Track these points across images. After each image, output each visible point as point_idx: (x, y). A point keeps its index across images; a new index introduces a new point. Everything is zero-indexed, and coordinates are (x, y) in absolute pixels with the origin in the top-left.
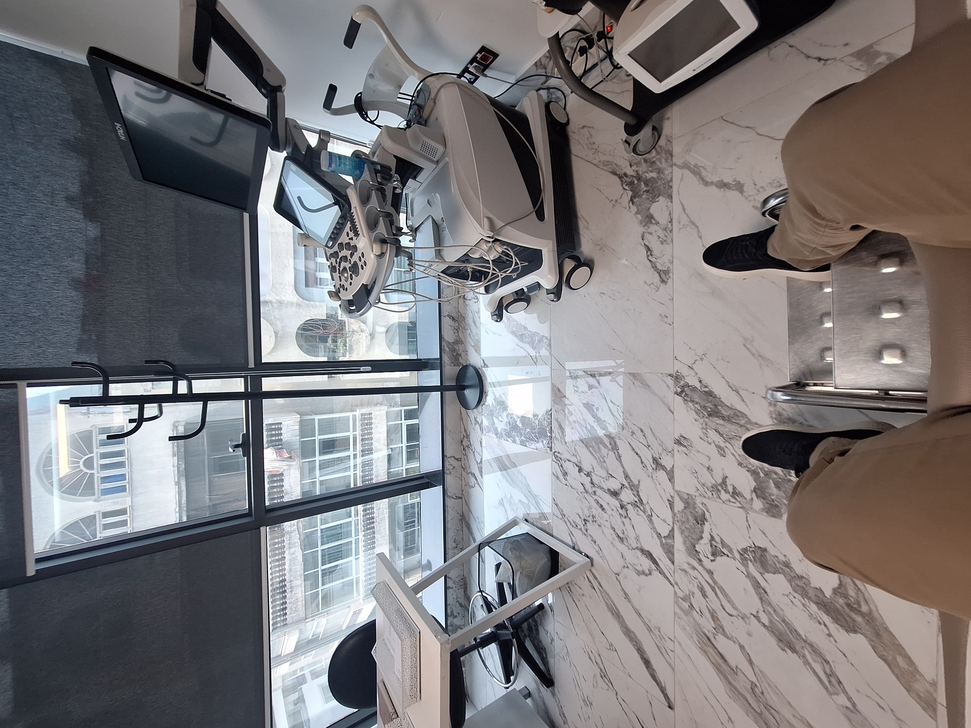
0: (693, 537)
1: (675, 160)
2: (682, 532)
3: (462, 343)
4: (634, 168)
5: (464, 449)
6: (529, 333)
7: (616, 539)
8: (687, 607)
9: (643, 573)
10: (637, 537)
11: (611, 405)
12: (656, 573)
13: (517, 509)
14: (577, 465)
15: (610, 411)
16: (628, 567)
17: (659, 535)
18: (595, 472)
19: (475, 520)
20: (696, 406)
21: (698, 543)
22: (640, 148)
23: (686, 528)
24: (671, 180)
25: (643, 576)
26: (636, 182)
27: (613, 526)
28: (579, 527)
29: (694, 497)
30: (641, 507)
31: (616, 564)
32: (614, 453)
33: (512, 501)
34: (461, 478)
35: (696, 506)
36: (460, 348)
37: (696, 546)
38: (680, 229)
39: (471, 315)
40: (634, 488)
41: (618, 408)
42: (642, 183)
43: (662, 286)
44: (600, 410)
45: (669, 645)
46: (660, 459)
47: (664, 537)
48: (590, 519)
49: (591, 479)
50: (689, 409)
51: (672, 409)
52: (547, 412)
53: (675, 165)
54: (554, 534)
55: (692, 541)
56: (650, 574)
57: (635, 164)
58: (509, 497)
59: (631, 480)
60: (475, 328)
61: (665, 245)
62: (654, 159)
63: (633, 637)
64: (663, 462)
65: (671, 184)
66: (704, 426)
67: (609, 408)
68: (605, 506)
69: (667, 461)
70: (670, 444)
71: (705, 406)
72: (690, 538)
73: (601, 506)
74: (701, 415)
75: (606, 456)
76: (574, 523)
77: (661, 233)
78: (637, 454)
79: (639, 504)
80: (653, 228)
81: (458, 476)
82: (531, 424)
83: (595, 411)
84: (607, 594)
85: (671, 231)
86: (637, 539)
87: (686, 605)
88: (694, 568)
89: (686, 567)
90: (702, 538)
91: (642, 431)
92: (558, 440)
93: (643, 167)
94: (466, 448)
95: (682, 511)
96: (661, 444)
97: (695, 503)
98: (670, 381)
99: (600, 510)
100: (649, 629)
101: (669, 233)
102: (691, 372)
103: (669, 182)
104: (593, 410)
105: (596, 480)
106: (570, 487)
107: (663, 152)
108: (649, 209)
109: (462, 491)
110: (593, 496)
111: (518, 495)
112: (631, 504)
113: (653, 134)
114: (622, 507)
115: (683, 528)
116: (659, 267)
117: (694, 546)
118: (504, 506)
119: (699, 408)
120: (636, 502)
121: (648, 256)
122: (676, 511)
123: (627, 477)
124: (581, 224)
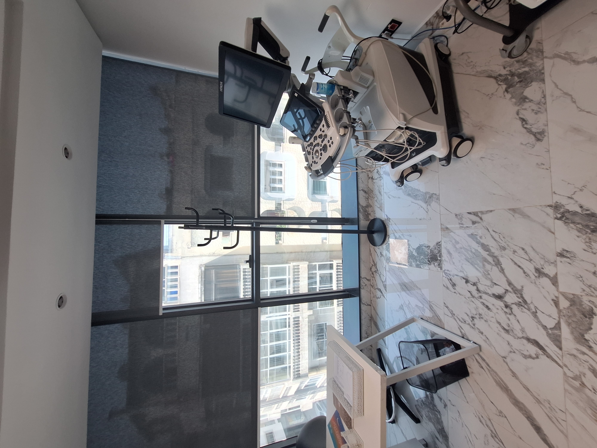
0: (581, 328)
1: (545, 55)
2: (569, 324)
3: (371, 206)
4: (508, 69)
5: (372, 273)
6: (422, 193)
7: (502, 330)
8: (578, 385)
9: (530, 357)
10: (522, 328)
11: (493, 234)
12: (543, 358)
13: (414, 311)
14: (464, 278)
15: (493, 238)
16: (514, 352)
17: (545, 327)
18: (480, 282)
19: (381, 320)
20: (578, 226)
21: (586, 333)
22: (515, 52)
23: (573, 321)
24: (543, 68)
25: (530, 360)
26: (510, 77)
27: (499, 321)
28: (467, 322)
29: (580, 297)
30: (526, 306)
31: (503, 349)
32: (498, 267)
33: (410, 306)
34: (370, 292)
35: (583, 303)
36: (370, 210)
37: (585, 335)
38: (553, 100)
39: (377, 188)
40: (518, 292)
41: (500, 235)
42: (516, 77)
43: (538, 144)
44: (483, 237)
45: (561, 415)
46: (543, 269)
47: (551, 329)
48: (477, 316)
49: (477, 288)
50: (570, 229)
51: (553, 230)
52: (437, 244)
53: (546, 57)
54: (445, 328)
55: (580, 331)
56: (537, 357)
57: (508, 66)
58: (407, 303)
59: (515, 287)
60: (381, 196)
61: (540, 115)
62: (526, 59)
63: (522, 407)
64: (546, 271)
65: (542, 72)
66: (587, 240)
67: (491, 235)
68: (490, 306)
69: (550, 270)
70: (552, 257)
71: (588, 225)
72: (577, 329)
73: (487, 307)
74: (584, 232)
75: (490, 270)
76: (463, 319)
77: (535, 107)
78: (519, 266)
79: (523, 303)
80: (527, 105)
81: (369, 291)
82: (424, 252)
83: (479, 238)
84: (496, 373)
85: (545, 103)
86: (523, 330)
87: (577, 384)
88: (584, 353)
89: (575, 352)
90: (591, 329)
91: (523, 249)
92: (447, 262)
93: (517, 65)
94: (374, 273)
95: (568, 308)
96: (543, 258)
97: (582, 301)
98: (550, 211)
99: (486, 309)
100: (538, 401)
101: (543, 105)
102: (571, 201)
103: (540, 71)
104: (477, 239)
105: (481, 288)
106: (458, 295)
107: (534, 52)
108: (523, 92)
109: (371, 301)
110: (480, 300)
111: (414, 302)
112: (516, 304)
113: (526, 41)
114: (507, 306)
115: (570, 321)
116: (534, 130)
117: (583, 336)
118: (403, 310)
119: (581, 227)
120: (520, 302)
121: (523, 126)
122: (561, 308)
123: (510, 284)
124: (463, 116)
